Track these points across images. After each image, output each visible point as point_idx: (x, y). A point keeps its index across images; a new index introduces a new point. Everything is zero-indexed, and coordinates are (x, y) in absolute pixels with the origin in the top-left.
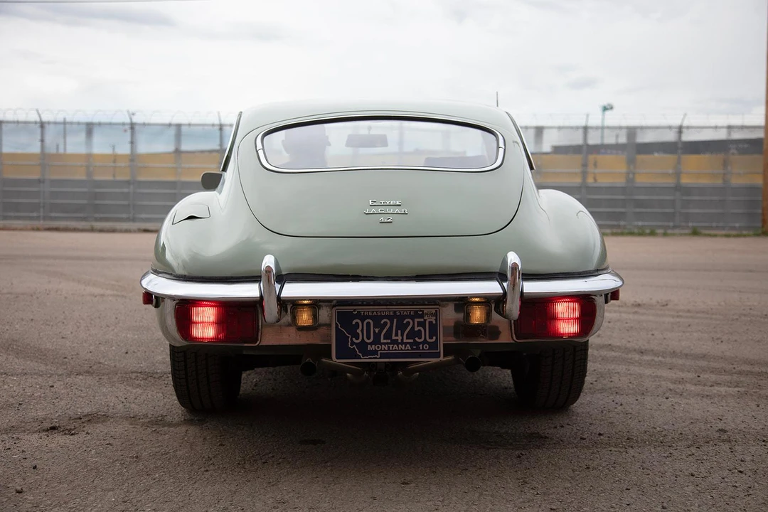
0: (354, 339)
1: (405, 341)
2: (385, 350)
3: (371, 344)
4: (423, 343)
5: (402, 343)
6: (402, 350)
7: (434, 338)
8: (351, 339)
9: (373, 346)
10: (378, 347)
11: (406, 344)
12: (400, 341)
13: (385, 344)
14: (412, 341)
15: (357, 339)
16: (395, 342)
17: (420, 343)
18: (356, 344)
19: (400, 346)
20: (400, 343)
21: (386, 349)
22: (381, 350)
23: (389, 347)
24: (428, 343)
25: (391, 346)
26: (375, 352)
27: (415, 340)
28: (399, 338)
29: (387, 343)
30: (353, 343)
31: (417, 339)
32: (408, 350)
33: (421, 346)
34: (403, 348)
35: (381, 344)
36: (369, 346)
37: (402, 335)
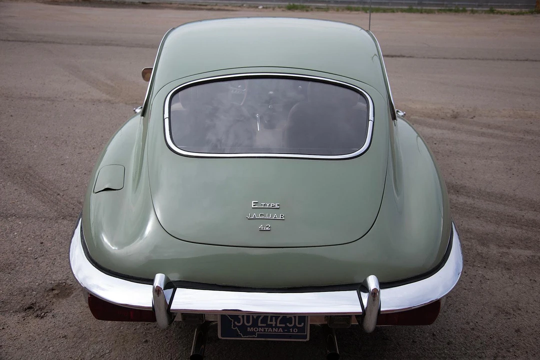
0: (236, 323)
1: (278, 325)
2: (261, 331)
3: (250, 327)
4: (293, 328)
5: (276, 327)
6: (275, 332)
7: (303, 324)
8: (234, 323)
9: (252, 328)
10: (256, 329)
11: (279, 328)
12: (274, 325)
13: (261, 327)
14: (284, 325)
15: (239, 322)
16: (271, 326)
17: (291, 327)
18: (238, 326)
19: (274, 329)
20: (274, 327)
21: (263, 330)
22: (258, 331)
23: (265, 330)
24: (297, 327)
25: (266, 329)
26: (253, 333)
27: (286, 325)
28: (274, 323)
29: (263, 327)
30: (235, 326)
31: (288, 324)
32: (280, 332)
33: (291, 330)
34: (277, 331)
35: (259, 327)
36: (249, 328)
37: (276, 322)
